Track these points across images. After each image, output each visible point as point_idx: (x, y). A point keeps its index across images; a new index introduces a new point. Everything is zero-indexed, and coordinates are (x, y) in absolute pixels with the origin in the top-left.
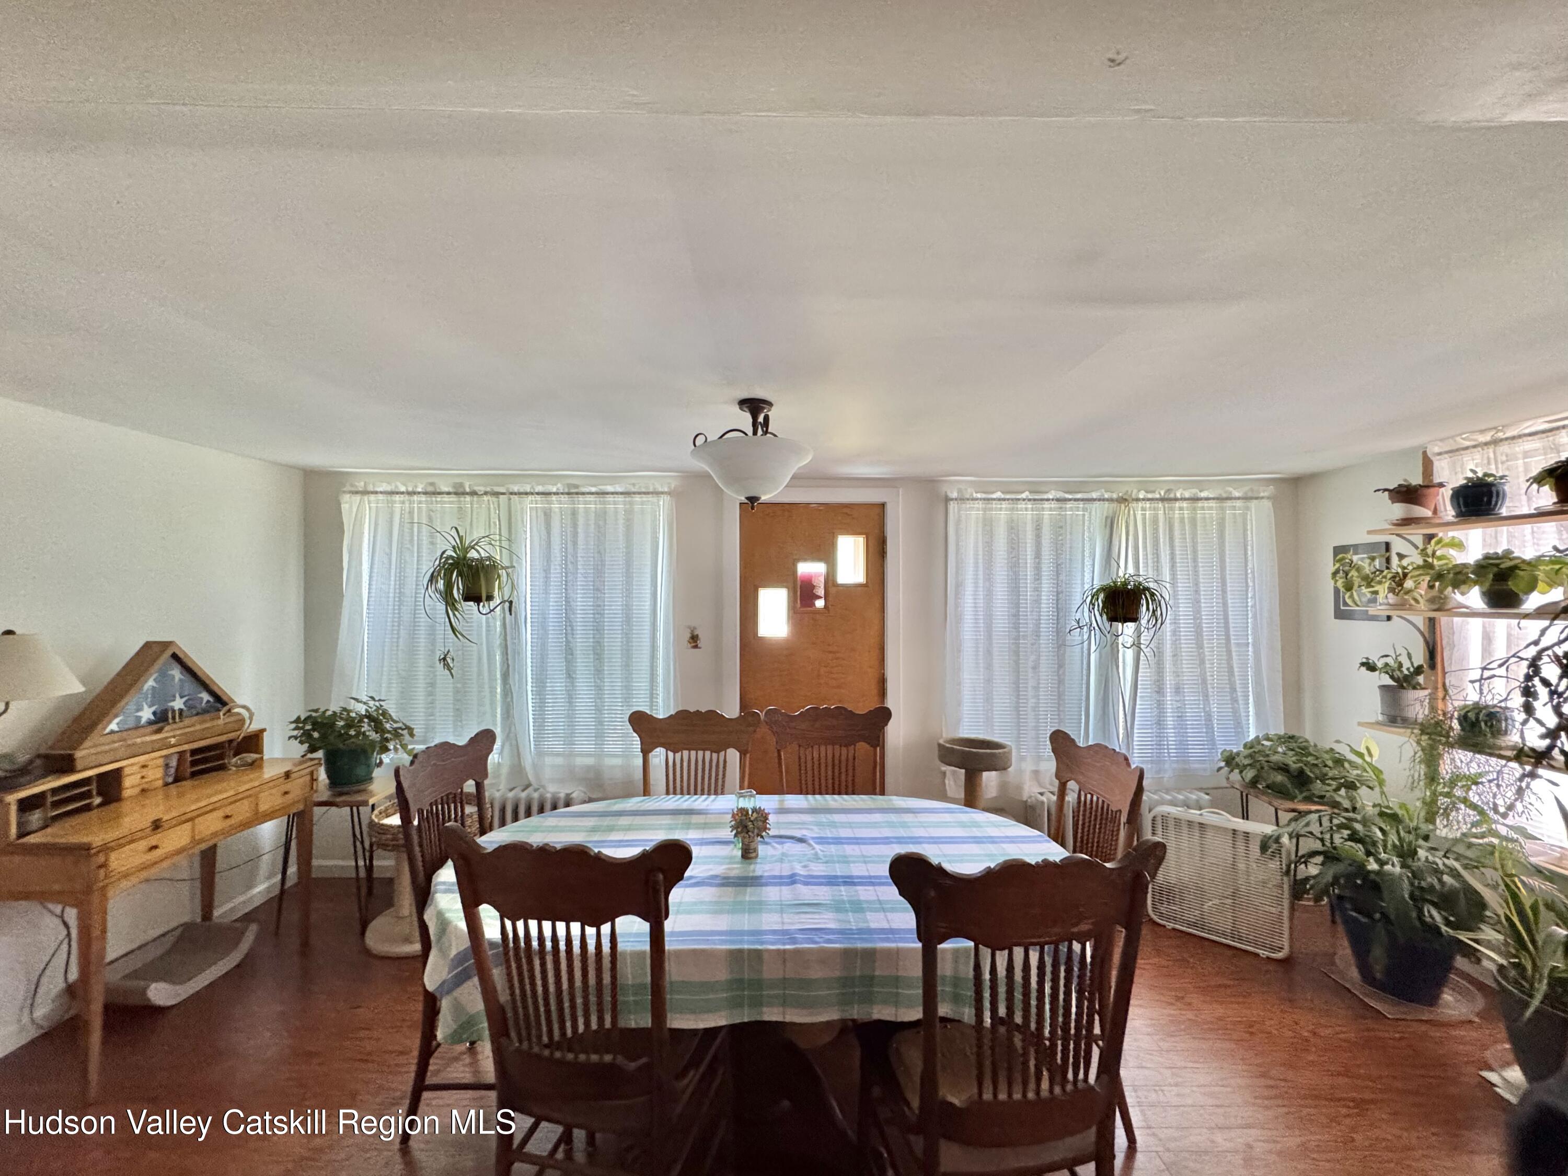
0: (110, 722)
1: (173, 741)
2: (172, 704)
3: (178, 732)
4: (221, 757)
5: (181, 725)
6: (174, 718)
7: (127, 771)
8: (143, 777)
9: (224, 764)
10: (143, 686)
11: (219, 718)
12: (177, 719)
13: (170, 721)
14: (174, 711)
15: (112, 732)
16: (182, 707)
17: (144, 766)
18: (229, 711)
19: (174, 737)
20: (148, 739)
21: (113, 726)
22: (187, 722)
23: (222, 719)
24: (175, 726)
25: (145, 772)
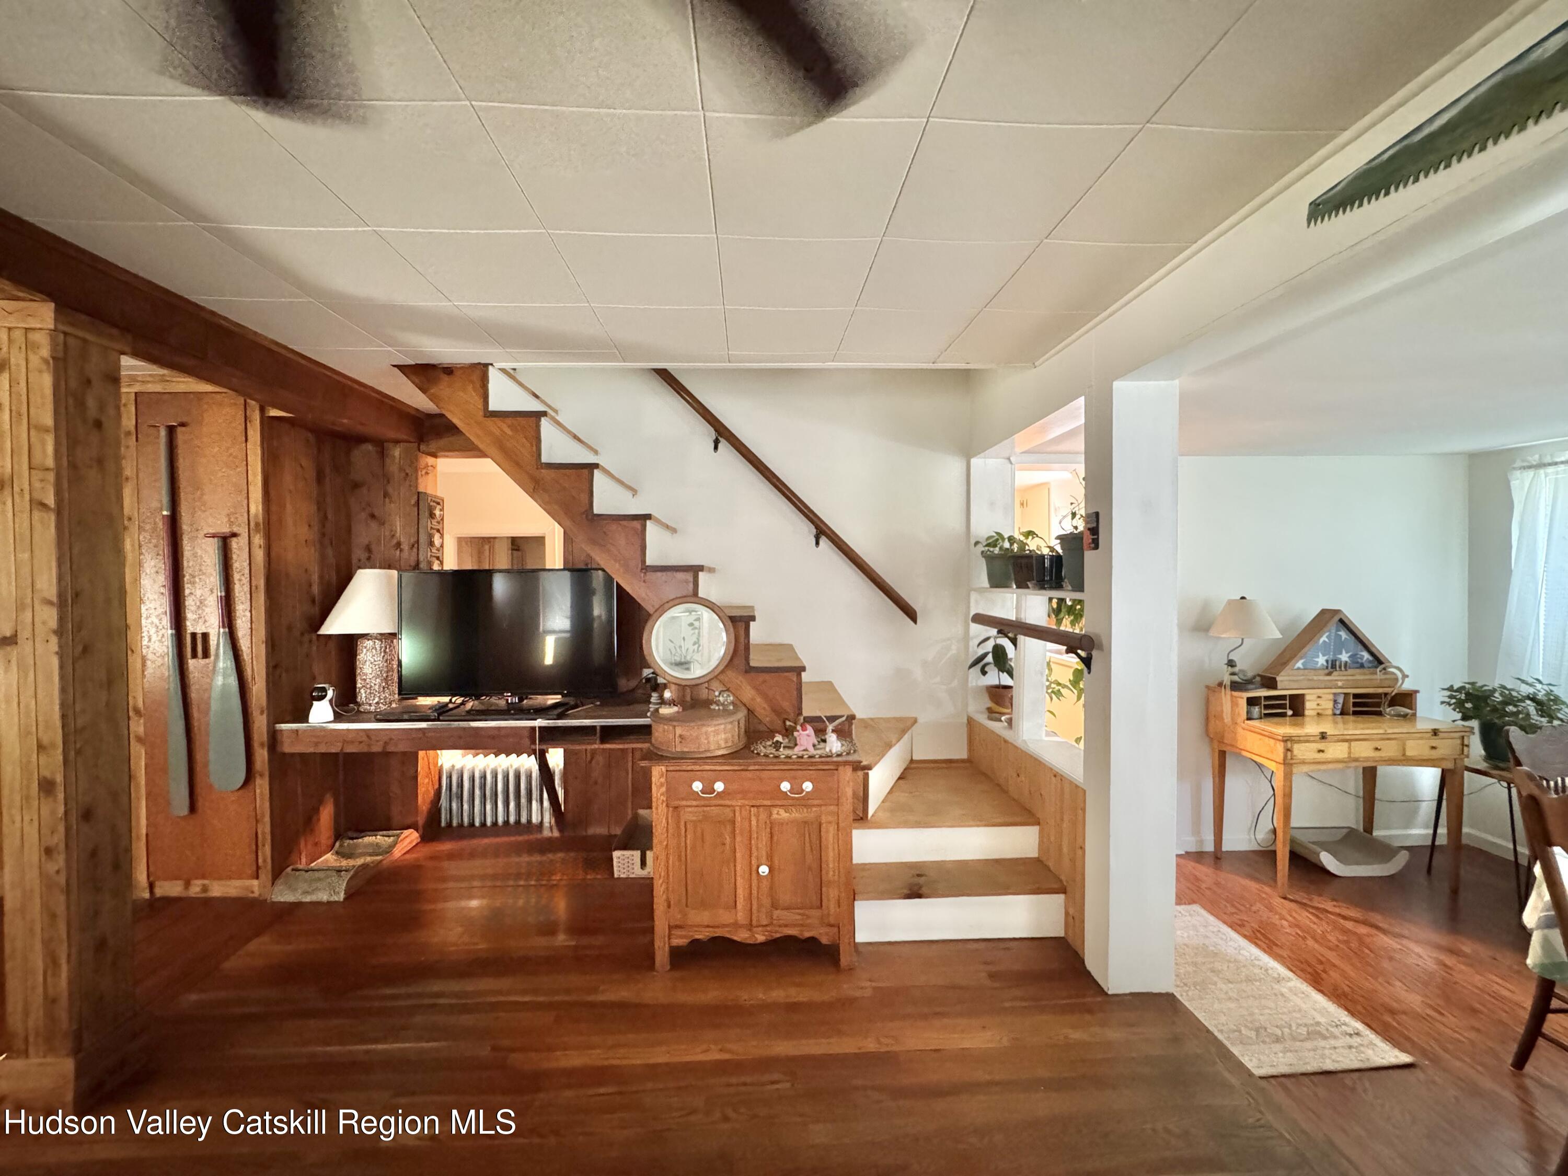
0: (1297, 661)
1: (1340, 684)
2: (1340, 656)
3: (1345, 678)
4: (1378, 705)
5: (1345, 673)
6: (1340, 667)
7: (1307, 697)
8: (1318, 705)
9: (1381, 711)
10: (1319, 639)
11: (1376, 673)
12: (1343, 668)
13: (1338, 669)
14: (1341, 662)
15: (1299, 669)
16: (1347, 659)
17: (1319, 697)
18: (1384, 669)
19: (1341, 680)
20: (1321, 678)
21: (1299, 664)
22: (1350, 671)
23: (1379, 676)
24: (1341, 673)
25: (1319, 701)
